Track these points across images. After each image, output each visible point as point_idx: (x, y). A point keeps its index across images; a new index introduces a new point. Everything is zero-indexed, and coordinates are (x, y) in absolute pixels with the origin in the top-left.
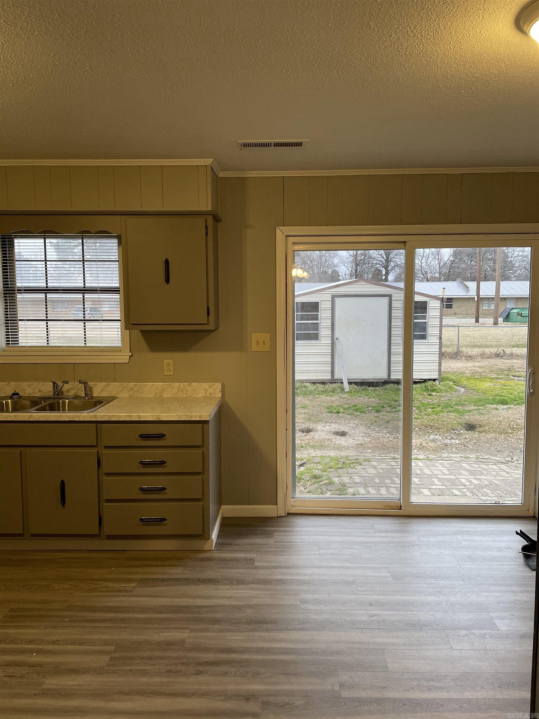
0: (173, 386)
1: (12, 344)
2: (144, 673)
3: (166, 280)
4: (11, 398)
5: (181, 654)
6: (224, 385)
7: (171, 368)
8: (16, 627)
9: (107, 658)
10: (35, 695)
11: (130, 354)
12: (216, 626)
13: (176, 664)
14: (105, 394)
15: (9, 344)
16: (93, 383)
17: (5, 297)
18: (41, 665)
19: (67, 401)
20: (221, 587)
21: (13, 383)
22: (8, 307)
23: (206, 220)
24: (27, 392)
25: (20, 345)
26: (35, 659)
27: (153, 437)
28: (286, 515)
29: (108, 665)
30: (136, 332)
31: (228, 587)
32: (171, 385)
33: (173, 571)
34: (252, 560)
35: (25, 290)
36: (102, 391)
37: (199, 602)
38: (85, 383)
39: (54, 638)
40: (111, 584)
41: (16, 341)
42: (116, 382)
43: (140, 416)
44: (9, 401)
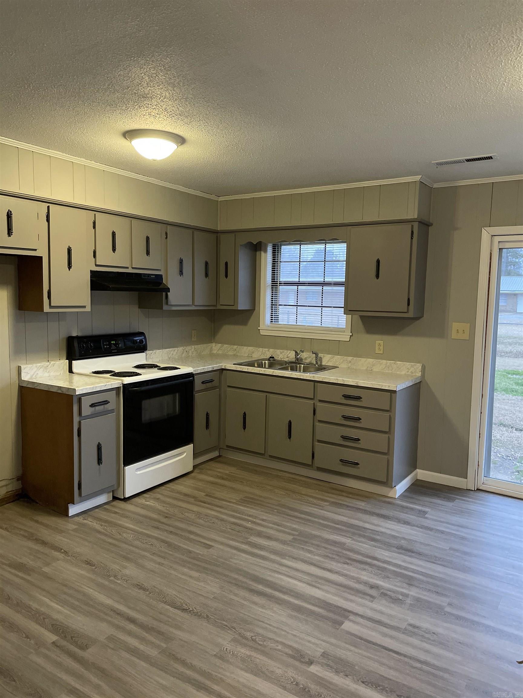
0: (381, 362)
1: (274, 322)
2: (310, 552)
3: (376, 276)
4: (269, 360)
5: (340, 550)
6: (425, 366)
7: (382, 348)
8: (245, 506)
9: (292, 537)
10: (242, 542)
11: (351, 334)
12: (372, 543)
13: (333, 554)
14: (330, 364)
15: (272, 322)
16: (322, 355)
17: (272, 288)
18: (251, 529)
19: (302, 366)
20: (389, 522)
21: (271, 350)
22: (274, 295)
23: (412, 226)
24: (280, 357)
25: (279, 323)
26: (249, 525)
27: (352, 398)
28: (476, 490)
29: (290, 541)
30: (356, 317)
31: (396, 523)
32: (380, 361)
33: (357, 503)
34: (425, 513)
35: (284, 283)
36: (328, 361)
37: (367, 526)
38: (316, 354)
39: (264, 518)
40: (311, 499)
41: (277, 320)
42: (339, 356)
43: (343, 380)
44: (267, 362)
